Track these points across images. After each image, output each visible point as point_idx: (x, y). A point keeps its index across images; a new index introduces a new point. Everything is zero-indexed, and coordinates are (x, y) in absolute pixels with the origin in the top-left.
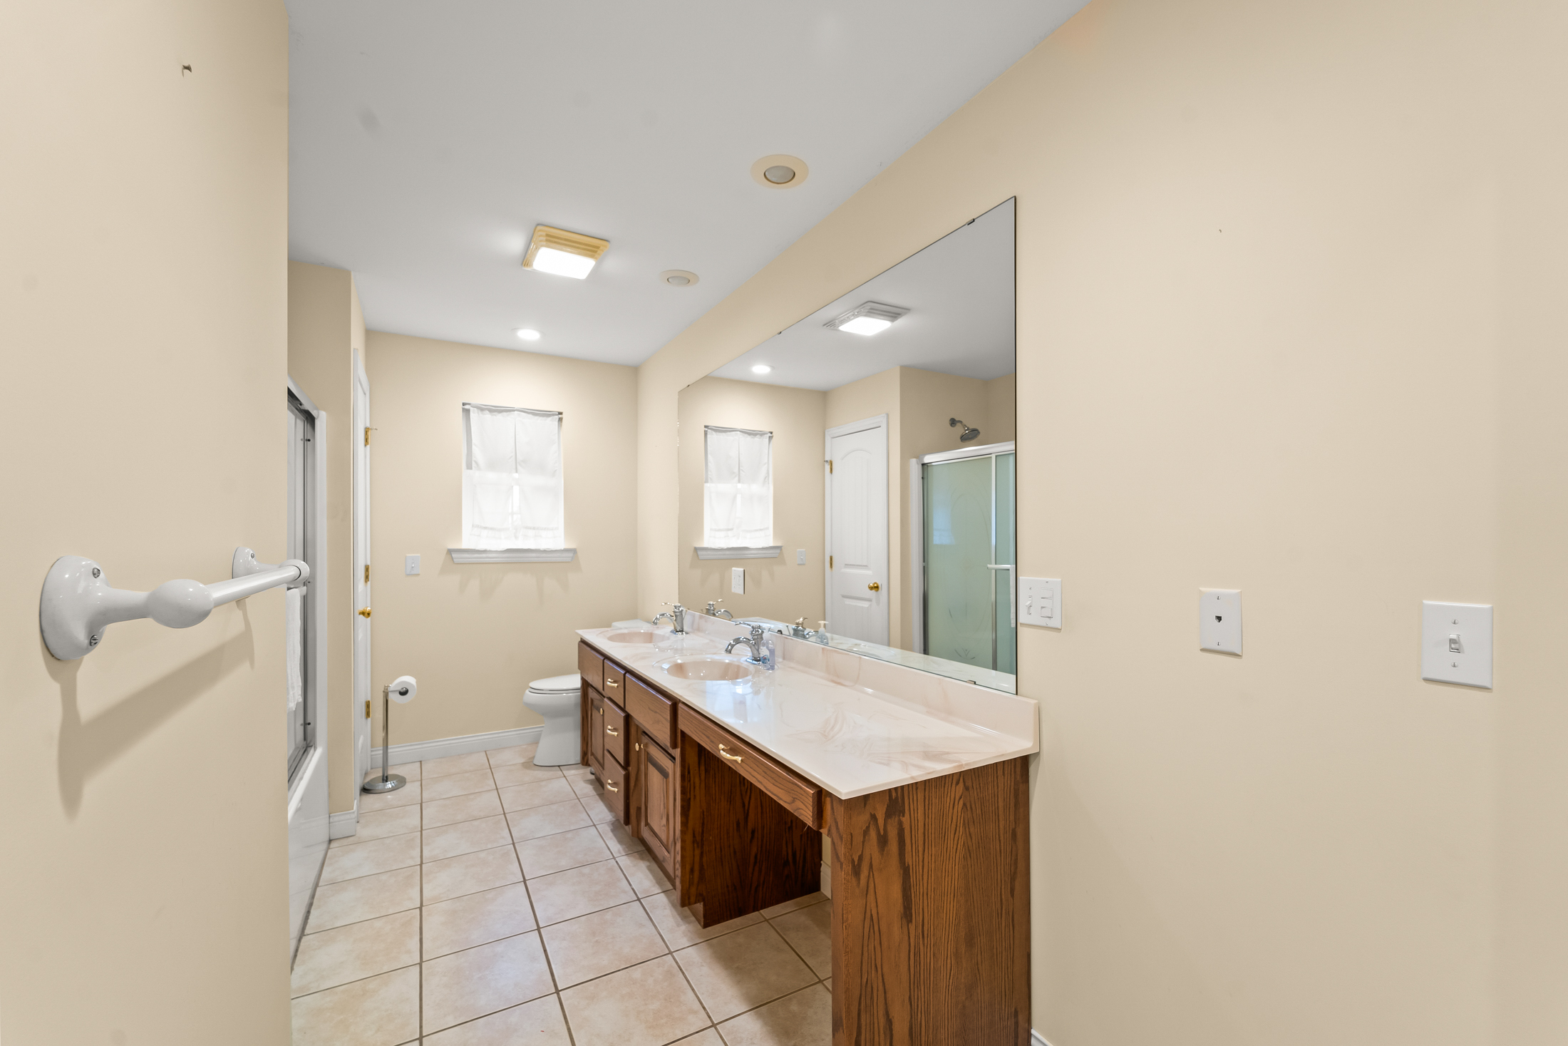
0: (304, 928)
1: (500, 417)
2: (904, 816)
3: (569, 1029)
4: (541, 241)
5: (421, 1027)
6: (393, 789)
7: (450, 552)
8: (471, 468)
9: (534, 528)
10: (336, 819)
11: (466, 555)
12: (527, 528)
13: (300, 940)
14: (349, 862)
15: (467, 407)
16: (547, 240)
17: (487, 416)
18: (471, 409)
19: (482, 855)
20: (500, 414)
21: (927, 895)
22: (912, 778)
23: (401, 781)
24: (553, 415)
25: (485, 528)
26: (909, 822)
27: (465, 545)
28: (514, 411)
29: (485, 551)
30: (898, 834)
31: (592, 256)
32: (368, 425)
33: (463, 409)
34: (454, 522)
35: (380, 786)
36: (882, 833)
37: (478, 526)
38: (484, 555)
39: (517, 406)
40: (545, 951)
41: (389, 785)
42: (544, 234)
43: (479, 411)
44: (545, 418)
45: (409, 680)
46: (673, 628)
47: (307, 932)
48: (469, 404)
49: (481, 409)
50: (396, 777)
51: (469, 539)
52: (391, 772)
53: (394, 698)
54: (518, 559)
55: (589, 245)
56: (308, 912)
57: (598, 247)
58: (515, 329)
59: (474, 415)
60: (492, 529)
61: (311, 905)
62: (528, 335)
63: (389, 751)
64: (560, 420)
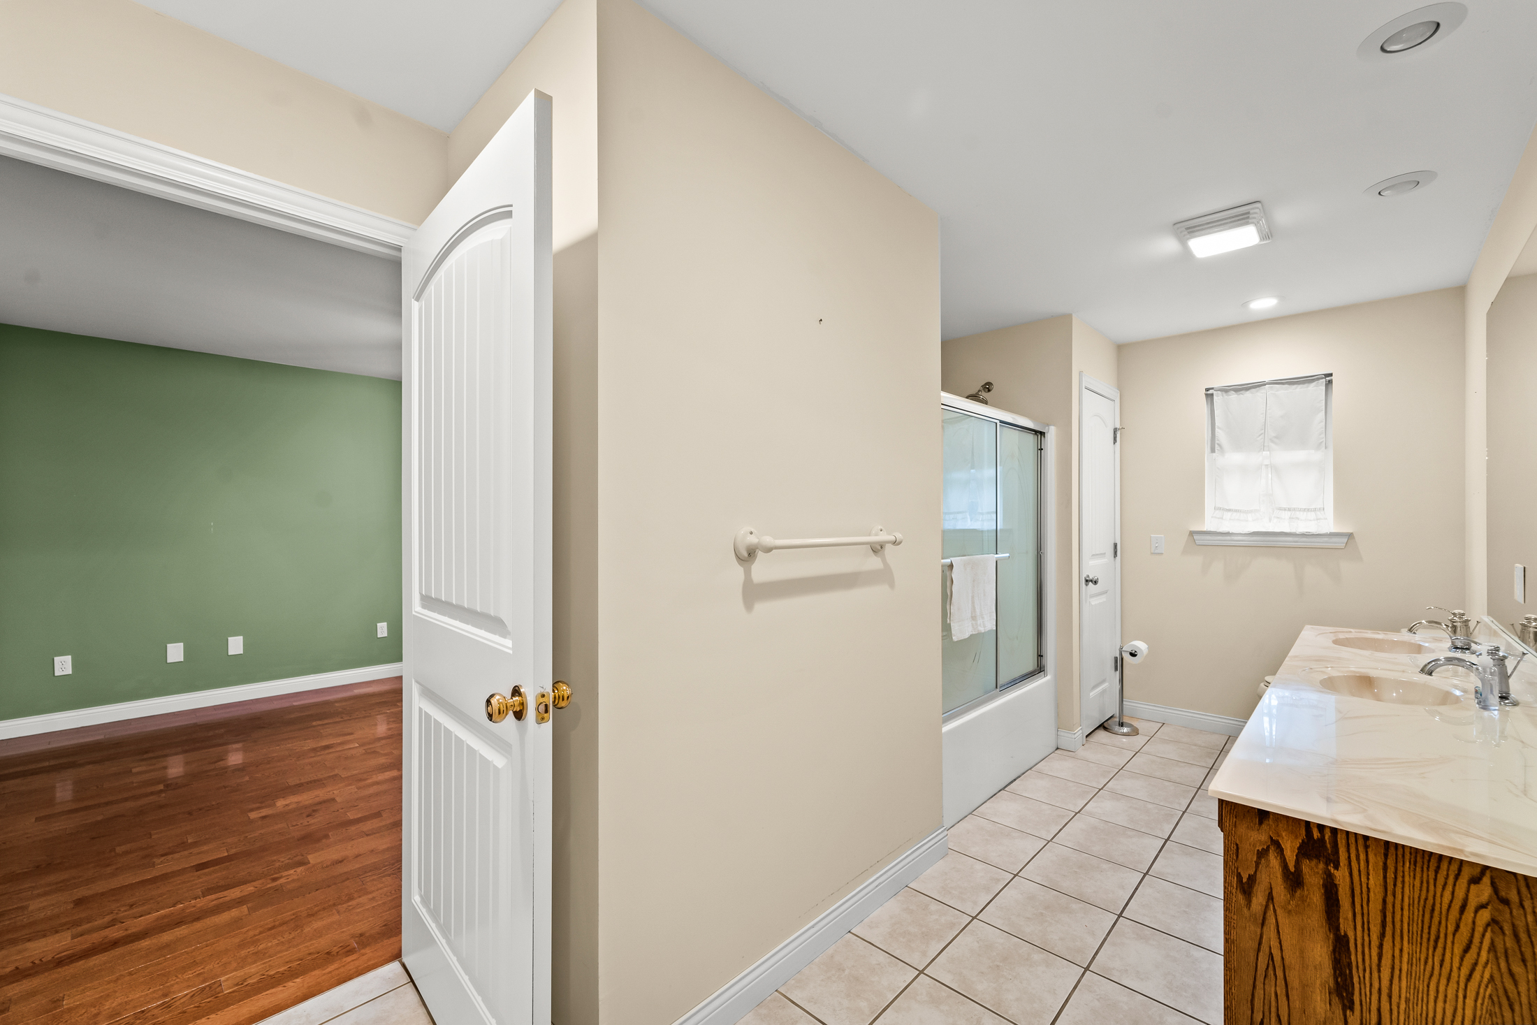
0: (1006, 786)
1: (1248, 394)
2: (1337, 867)
3: (1105, 940)
4: (1184, 235)
5: (1021, 870)
6: (1124, 734)
7: (1192, 533)
8: (1215, 452)
9: (1289, 510)
10: (1062, 734)
11: (1208, 537)
12: (1280, 509)
13: (1000, 791)
14: (1060, 767)
15: (1210, 392)
16: (1189, 233)
17: (1233, 396)
18: (1215, 392)
19: (1150, 806)
20: (1248, 392)
21: (1390, 997)
22: (1336, 821)
23: (1135, 732)
24: (1318, 379)
25: (1229, 510)
26: (1348, 879)
27: (1209, 525)
28: (1265, 385)
29: (1228, 534)
30: (1325, 886)
31: (1247, 223)
32: (1118, 426)
33: (1206, 395)
34: (1197, 506)
35: (1117, 728)
36: (1292, 869)
37: (1220, 509)
38: (1228, 538)
39: (1267, 380)
40: (1136, 889)
41: (1125, 730)
42: (1184, 229)
43: (1223, 393)
44: (1306, 385)
45: (1141, 646)
46: (1449, 644)
47: (1006, 789)
48: (1212, 389)
49: (1225, 390)
50: (1130, 725)
51: (1210, 523)
52: (1125, 720)
53: (1127, 657)
54: (1267, 543)
55: (1237, 216)
56: (1015, 780)
57: (1248, 213)
58: (1245, 304)
59: (1218, 398)
60: (1236, 511)
61: (1019, 777)
62: (1264, 304)
63: (1124, 703)
64: (1330, 382)
